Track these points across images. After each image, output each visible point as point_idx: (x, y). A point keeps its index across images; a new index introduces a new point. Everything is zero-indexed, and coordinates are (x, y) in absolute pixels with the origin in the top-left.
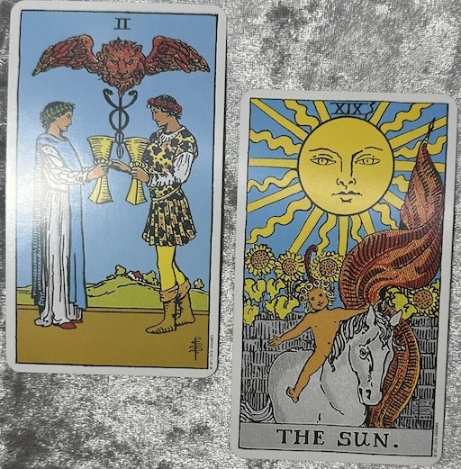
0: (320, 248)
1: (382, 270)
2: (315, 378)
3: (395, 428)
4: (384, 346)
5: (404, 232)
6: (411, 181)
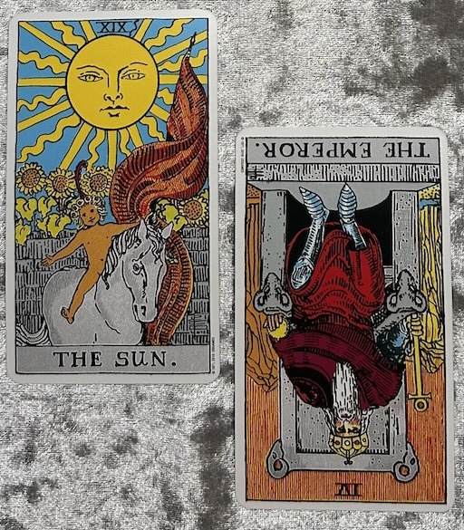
0: (90, 163)
1: (151, 183)
2: (89, 297)
3: (172, 345)
4: (157, 259)
5: (171, 143)
6: (175, 93)
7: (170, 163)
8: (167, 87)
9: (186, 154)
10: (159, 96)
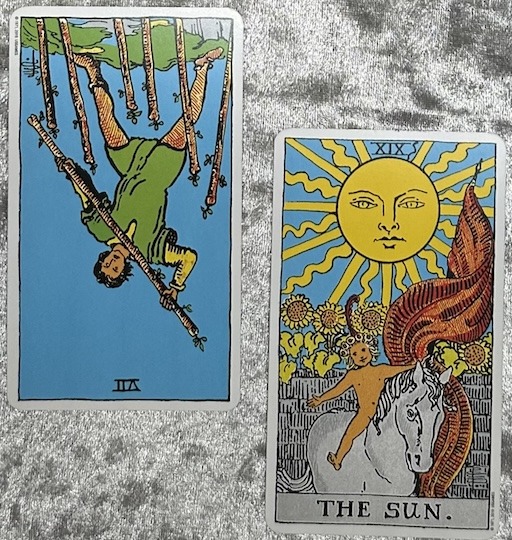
0: (362, 298)
1: (429, 323)
2: (359, 442)
3: (447, 497)
4: (433, 406)
5: (452, 281)
6: (458, 226)
7: (450, 303)
8: (448, 218)
9: (468, 293)
10: (439, 228)
